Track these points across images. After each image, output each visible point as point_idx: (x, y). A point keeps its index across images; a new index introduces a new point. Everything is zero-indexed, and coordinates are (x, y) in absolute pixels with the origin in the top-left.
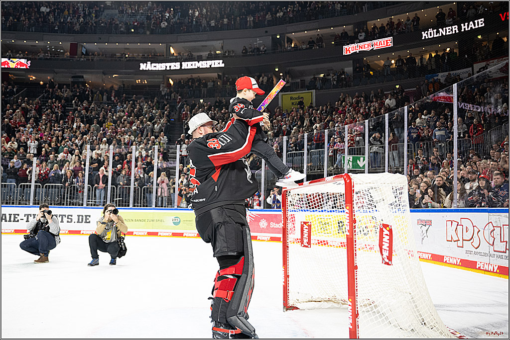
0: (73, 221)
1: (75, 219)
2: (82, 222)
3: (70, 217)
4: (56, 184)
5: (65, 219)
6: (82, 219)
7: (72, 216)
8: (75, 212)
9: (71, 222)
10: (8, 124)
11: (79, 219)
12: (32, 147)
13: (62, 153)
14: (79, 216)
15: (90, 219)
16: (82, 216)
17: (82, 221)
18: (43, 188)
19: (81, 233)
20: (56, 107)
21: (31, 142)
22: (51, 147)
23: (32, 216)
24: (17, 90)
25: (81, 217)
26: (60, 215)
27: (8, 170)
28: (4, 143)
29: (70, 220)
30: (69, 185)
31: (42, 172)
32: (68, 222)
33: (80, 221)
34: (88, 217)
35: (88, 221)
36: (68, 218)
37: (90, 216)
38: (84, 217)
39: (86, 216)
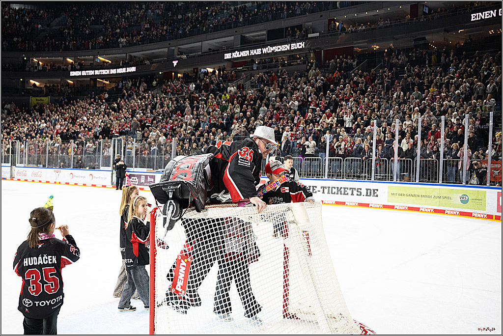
0: (362, 194)
1: (364, 192)
2: (370, 196)
3: (359, 190)
4: (356, 158)
5: (355, 192)
6: (371, 192)
7: (361, 189)
8: (364, 185)
9: (361, 195)
10: (335, 99)
11: (367, 193)
12: (347, 121)
13: (369, 126)
14: (367, 190)
15: (378, 193)
16: (371, 190)
17: (371, 194)
18: (344, 161)
19: (370, 206)
20: (386, 76)
21: (347, 117)
22: (363, 120)
24: (357, 63)
25: (369, 191)
26: (350, 188)
27: (320, 145)
28: (325, 119)
29: (359, 193)
30: (366, 158)
31: (346, 146)
32: (357, 195)
33: (369, 194)
34: (376, 191)
35: (376, 195)
36: (358, 192)
37: (377, 190)
38: (372, 191)
39: (374, 190)
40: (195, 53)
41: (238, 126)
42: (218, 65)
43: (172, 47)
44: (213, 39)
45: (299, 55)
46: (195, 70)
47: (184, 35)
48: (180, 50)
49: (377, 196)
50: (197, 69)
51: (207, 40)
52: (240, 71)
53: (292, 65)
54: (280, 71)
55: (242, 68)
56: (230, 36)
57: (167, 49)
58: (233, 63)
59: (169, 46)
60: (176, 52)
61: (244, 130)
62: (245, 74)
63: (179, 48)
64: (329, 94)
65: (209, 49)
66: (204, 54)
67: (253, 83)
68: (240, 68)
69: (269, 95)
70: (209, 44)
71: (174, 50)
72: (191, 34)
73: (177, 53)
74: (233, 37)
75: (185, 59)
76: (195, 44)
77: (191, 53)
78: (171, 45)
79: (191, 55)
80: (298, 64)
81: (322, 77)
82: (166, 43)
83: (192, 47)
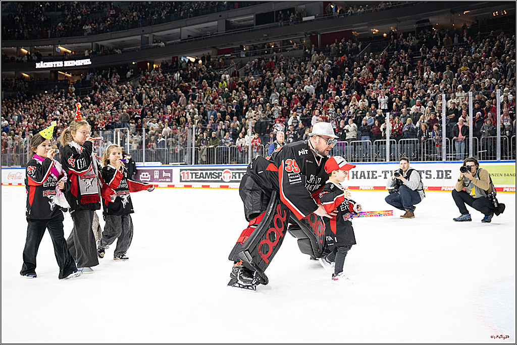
0: (432, 177)
1: (434, 174)
2: (442, 178)
3: (429, 173)
4: (411, 139)
5: (424, 175)
6: (442, 174)
7: (430, 171)
8: (434, 167)
9: (430, 178)
10: (357, 82)
11: (438, 175)
14: (438, 171)
15: (451, 174)
16: (442, 171)
17: (442, 176)
18: (397, 143)
20: (402, 58)
21: (381, 98)
22: (402, 101)
23: (390, 173)
25: (440, 173)
28: (355, 102)
29: (428, 176)
30: (425, 139)
31: (395, 128)
32: (427, 178)
33: (440, 176)
34: (448, 173)
35: (448, 176)
36: (427, 174)
37: (450, 171)
38: (444, 173)
39: (446, 171)
40: (173, 40)
41: (255, 113)
42: (201, 53)
43: (146, 34)
44: (193, 25)
45: (292, 40)
46: (176, 59)
47: (160, 21)
48: (155, 38)
49: (450, 178)
50: (177, 57)
51: (187, 26)
52: (227, 58)
53: (287, 51)
54: (275, 57)
55: (230, 55)
56: (214, 21)
57: (140, 36)
58: (218, 50)
59: (142, 33)
60: (150, 40)
61: (264, 117)
62: (234, 61)
63: (154, 35)
64: (347, 77)
65: (189, 36)
66: (184, 41)
67: (248, 70)
68: (228, 55)
69: (275, 81)
70: (188, 30)
71: (148, 37)
72: (168, 19)
73: (152, 41)
74: (217, 22)
75: (163, 47)
76: (172, 30)
77: (168, 41)
78: (145, 32)
79: (168, 42)
80: (294, 49)
81: (329, 61)
82: (139, 30)
83: (169, 34)
